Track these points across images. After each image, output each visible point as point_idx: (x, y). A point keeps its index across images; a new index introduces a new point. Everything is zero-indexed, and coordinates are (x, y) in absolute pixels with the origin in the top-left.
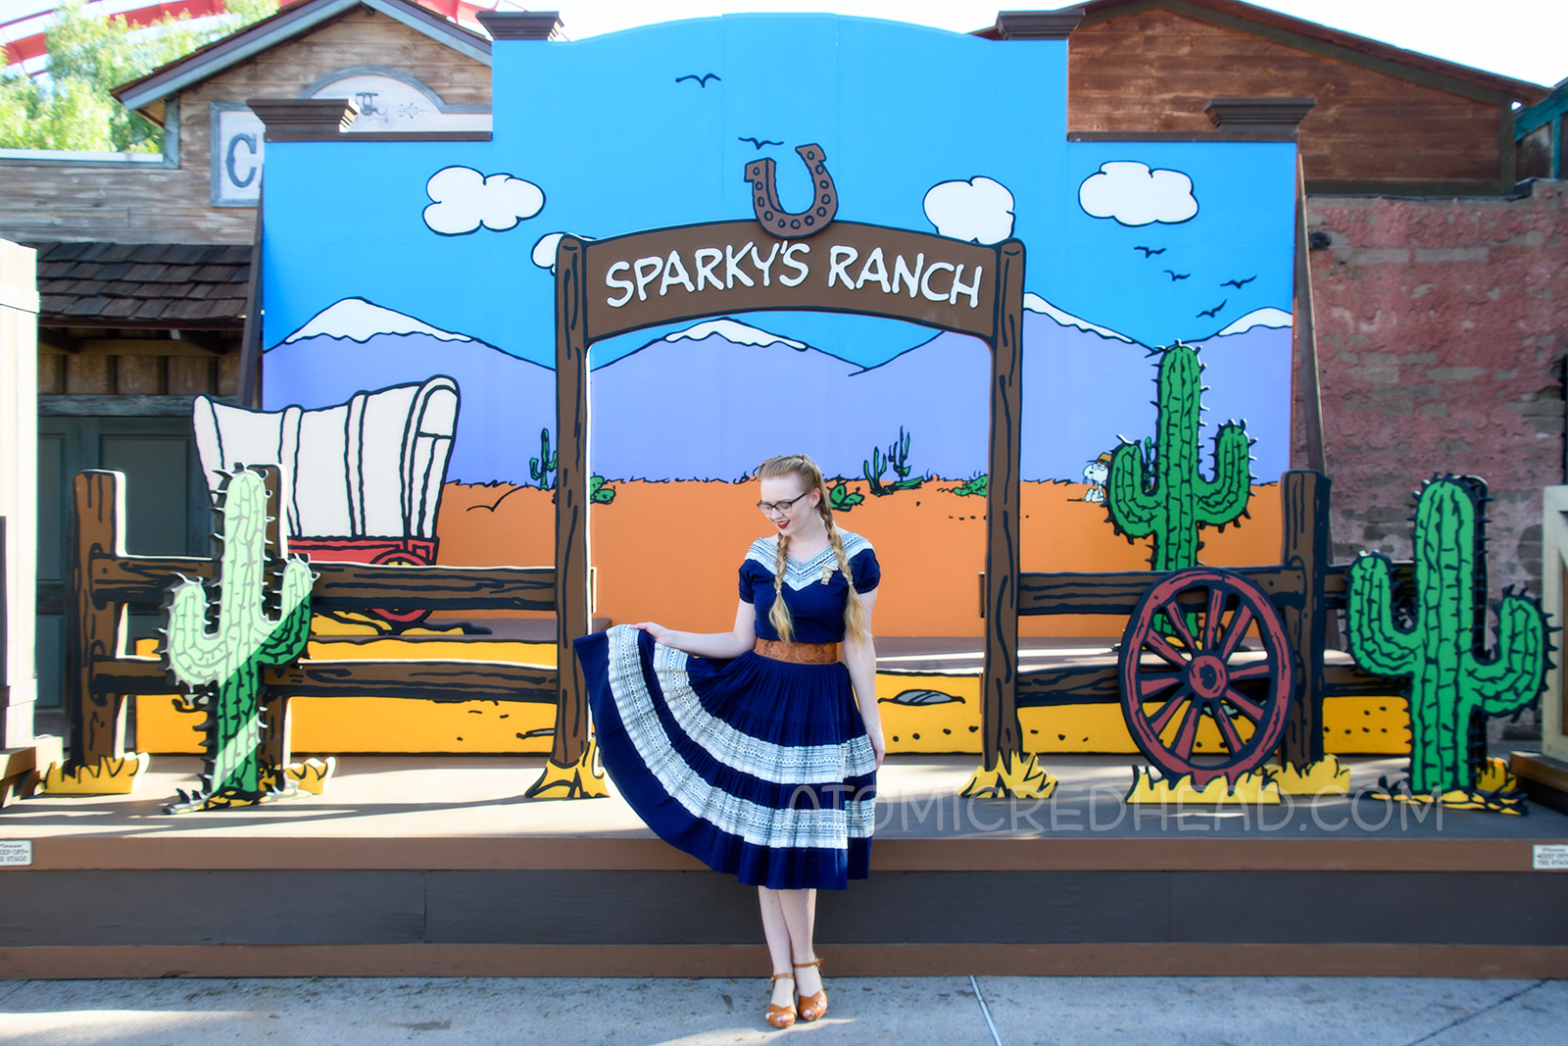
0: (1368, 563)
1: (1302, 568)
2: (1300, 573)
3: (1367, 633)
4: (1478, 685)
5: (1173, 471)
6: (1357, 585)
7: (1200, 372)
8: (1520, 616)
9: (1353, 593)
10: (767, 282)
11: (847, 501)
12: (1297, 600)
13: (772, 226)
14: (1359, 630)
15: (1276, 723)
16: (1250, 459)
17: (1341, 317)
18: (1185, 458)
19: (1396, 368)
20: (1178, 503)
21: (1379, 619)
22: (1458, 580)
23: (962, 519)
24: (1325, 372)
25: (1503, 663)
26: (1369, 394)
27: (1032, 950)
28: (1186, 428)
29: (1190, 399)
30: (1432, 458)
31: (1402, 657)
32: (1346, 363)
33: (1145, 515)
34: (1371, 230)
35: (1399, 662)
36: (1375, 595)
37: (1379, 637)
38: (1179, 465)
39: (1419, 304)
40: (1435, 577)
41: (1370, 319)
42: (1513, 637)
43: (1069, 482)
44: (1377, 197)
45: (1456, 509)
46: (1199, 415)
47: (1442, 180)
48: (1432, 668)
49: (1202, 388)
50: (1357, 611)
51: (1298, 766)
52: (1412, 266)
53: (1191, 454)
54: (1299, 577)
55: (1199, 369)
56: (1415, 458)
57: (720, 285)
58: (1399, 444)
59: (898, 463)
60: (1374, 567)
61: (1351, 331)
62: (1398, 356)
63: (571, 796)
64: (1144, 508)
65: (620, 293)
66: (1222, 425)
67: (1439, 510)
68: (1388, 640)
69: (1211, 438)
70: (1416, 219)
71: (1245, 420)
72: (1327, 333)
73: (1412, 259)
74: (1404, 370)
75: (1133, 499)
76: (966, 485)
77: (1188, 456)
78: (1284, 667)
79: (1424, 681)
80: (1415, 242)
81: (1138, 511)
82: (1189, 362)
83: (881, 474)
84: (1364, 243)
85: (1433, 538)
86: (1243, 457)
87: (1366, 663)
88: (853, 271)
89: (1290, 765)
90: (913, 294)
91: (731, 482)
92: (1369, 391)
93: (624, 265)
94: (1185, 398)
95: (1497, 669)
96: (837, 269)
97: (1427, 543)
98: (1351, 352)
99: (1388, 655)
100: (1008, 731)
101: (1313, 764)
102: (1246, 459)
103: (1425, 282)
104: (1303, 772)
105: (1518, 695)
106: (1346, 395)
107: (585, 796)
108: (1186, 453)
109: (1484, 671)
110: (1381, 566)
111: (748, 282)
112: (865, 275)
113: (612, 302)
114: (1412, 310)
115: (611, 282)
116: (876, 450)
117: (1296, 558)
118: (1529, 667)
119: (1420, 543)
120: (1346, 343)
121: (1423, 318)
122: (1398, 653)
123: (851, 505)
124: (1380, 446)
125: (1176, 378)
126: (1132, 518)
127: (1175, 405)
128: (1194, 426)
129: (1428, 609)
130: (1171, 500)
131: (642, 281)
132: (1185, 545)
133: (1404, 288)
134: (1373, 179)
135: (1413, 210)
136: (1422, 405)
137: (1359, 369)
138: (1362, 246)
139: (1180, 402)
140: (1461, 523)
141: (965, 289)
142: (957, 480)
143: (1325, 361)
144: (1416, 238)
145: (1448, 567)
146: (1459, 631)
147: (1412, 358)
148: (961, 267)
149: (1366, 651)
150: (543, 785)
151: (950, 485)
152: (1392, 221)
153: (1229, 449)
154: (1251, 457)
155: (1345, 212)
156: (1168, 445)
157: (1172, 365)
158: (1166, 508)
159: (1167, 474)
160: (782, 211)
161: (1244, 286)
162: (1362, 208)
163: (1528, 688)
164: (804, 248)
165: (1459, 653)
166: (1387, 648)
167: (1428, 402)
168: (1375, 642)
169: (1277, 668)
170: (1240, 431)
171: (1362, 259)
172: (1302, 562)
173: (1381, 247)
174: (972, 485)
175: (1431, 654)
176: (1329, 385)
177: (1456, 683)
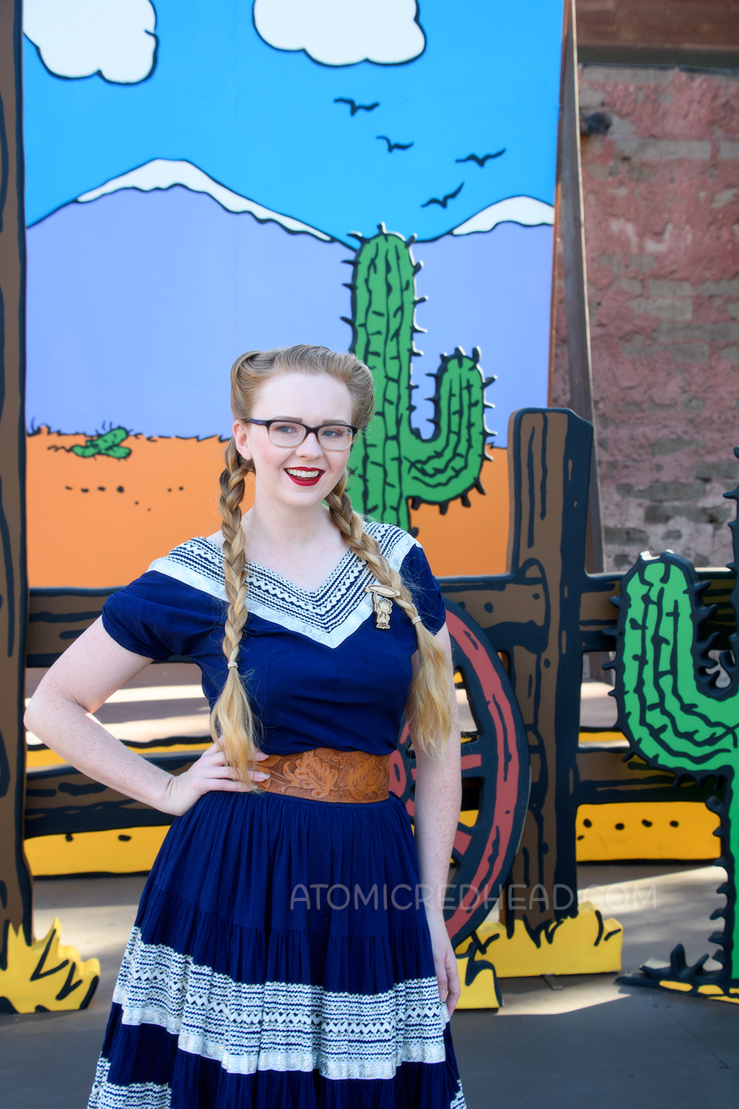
0: (654, 573)
1: (542, 581)
2: (538, 589)
3: (652, 696)
6: (635, 611)
7: (414, 273)
9: (628, 625)
12: (533, 637)
14: (639, 689)
15: (492, 859)
16: (485, 407)
17: (622, 232)
18: (391, 403)
19: (689, 301)
20: (380, 470)
21: (673, 671)
23: (85, 491)
24: (599, 304)
26: (654, 335)
28: (393, 358)
29: (399, 314)
30: (731, 419)
31: (712, 740)
32: (626, 293)
34: (664, 115)
35: (707, 749)
36: (666, 631)
37: (672, 704)
38: (382, 414)
39: (720, 216)
41: (658, 235)
44: (673, 68)
46: (412, 339)
49: (417, 298)
50: (635, 657)
51: (534, 927)
52: (714, 163)
53: (399, 397)
54: (536, 596)
55: (412, 270)
56: (710, 418)
58: (690, 400)
60: (665, 579)
61: (634, 249)
62: (693, 285)
66: (446, 355)
68: (688, 709)
69: (429, 375)
70: (722, 100)
71: (479, 349)
72: (604, 253)
73: (714, 155)
74: (700, 304)
76: (92, 442)
77: (394, 399)
78: (508, 757)
80: (719, 132)
82: (398, 258)
84: (654, 132)
86: (476, 404)
87: (649, 747)
89: (519, 925)
92: (655, 330)
94: (392, 313)
98: (633, 278)
99: (689, 736)
101: (560, 923)
102: (480, 406)
103: (730, 186)
104: (543, 935)
106: (626, 335)
108: (392, 395)
110: (678, 579)
114: (711, 224)
117: (532, 562)
120: (627, 266)
121: (725, 235)
122: (704, 733)
124: (668, 402)
125: (377, 282)
127: (376, 323)
128: (405, 355)
133: (702, 195)
134: (668, 46)
135: (718, 88)
136: (723, 349)
137: (643, 302)
138: (651, 136)
139: (384, 319)
142: (77, 434)
143: (601, 290)
144: (720, 127)
147: (710, 288)
149: (650, 727)
151: (67, 442)
152: (691, 102)
153: (456, 391)
154: (486, 403)
155: (632, 89)
157: (373, 263)
158: (363, 477)
162: (652, 84)
166: (686, 723)
167: (729, 345)
168: (665, 712)
169: (496, 758)
170: (471, 364)
171: (651, 154)
172: (541, 569)
173: (675, 138)
174: (100, 442)
176: (604, 321)
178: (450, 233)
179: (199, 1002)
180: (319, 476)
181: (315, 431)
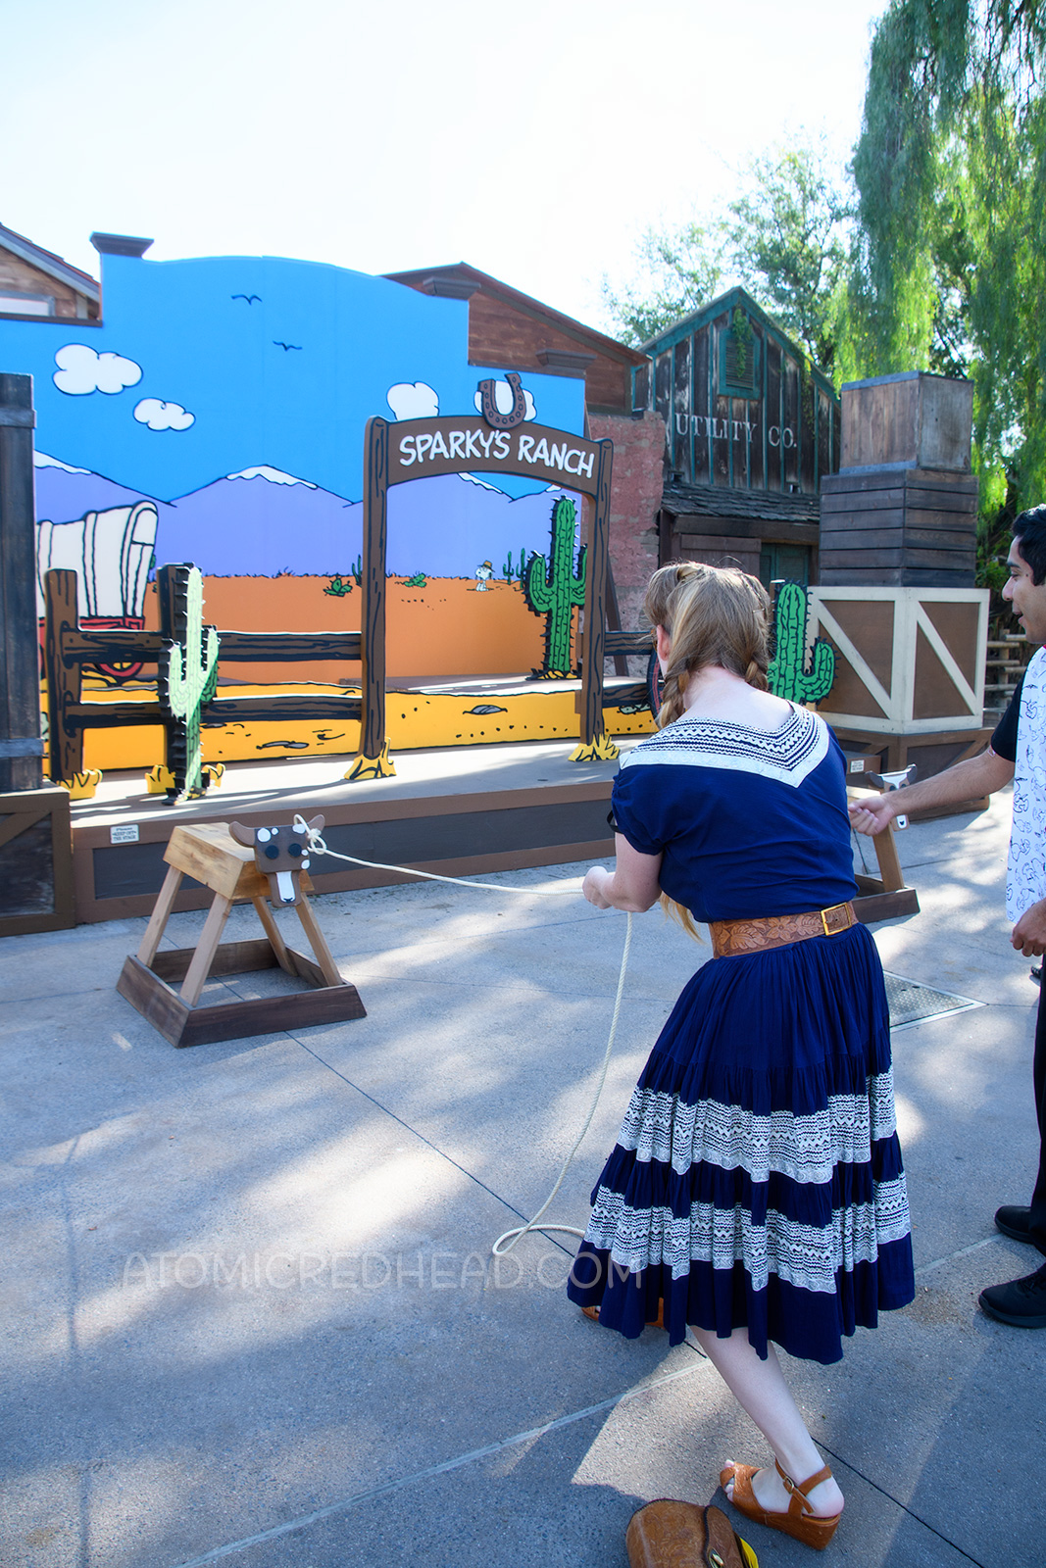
4: (804, 687)
5: (561, 572)
8: (825, 651)
10: (487, 455)
11: (343, 590)
13: (492, 421)
18: (567, 565)
20: (563, 591)
22: (797, 634)
23: (409, 601)
25: (816, 675)
28: (567, 547)
33: (547, 599)
38: (563, 570)
40: (786, 632)
42: (821, 663)
43: (468, 578)
45: (797, 598)
48: (782, 679)
57: (463, 456)
63: (376, 777)
64: (546, 595)
65: (408, 456)
67: (789, 598)
75: (541, 590)
76: (412, 580)
79: (778, 686)
81: (543, 596)
85: (786, 613)
88: (531, 451)
90: (560, 468)
91: (271, 577)
93: (410, 439)
95: (813, 679)
96: (523, 450)
97: (782, 615)
100: (597, 722)
105: (822, 692)
107: (384, 776)
108: (567, 562)
109: (807, 680)
111: (478, 455)
112: (537, 454)
113: (403, 461)
115: (403, 449)
118: (827, 677)
119: (779, 615)
123: (344, 593)
126: (540, 601)
127: (563, 534)
129: (782, 649)
130: (559, 590)
131: (421, 450)
132: (565, 616)
140: (799, 605)
141: (585, 467)
142: (406, 576)
145: (792, 627)
146: (796, 660)
148: (584, 453)
150: (360, 771)
151: (402, 580)
156: (559, 558)
157: (562, 510)
158: (556, 595)
159: (557, 575)
160: (498, 412)
163: (826, 687)
164: (507, 436)
165: (795, 672)
174: (415, 580)
175: (782, 673)
177: (793, 686)
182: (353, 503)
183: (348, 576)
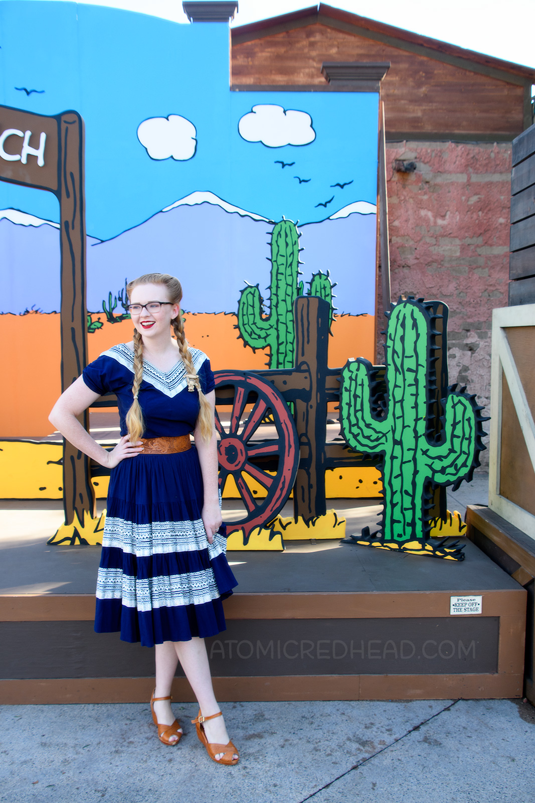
0: (354, 367)
1: (308, 371)
2: (307, 374)
3: (354, 421)
4: (430, 461)
5: (281, 304)
6: (346, 384)
7: (298, 238)
8: (459, 408)
9: (344, 390)
11: (93, 326)
12: (304, 395)
14: (348, 418)
15: (282, 489)
16: (332, 296)
17: (426, 215)
18: (289, 296)
19: (459, 247)
20: (285, 325)
21: (362, 410)
22: (416, 380)
24: (416, 249)
25: (447, 445)
26: (442, 263)
27: (43, 683)
28: (289, 275)
29: (292, 255)
30: (479, 302)
31: (377, 439)
32: (428, 243)
33: (263, 334)
34: (444, 162)
35: (375, 443)
36: (359, 393)
37: (362, 424)
38: (285, 301)
39: (472, 208)
40: (400, 377)
41: (443, 217)
42: (454, 425)
44: (448, 141)
45: (415, 325)
46: (298, 267)
47: (488, 132)
48: (398, 448)
49: (300, 249)
50: (347, 404)
51: (306, 520)
52: (469, 184)
53: (293, 293)
54: (306, 378)
55: (297, 236)
56: (469, 301)
58: (460, 293)
59: (124, 302)
60: (358, 370)
61: (432, 224)
62: (460, 239)
64: (262, 329)
66: (314, 273)
67: (403, 325)
68: (368, 426)
69: (307, 283)
70: (472, 156)
71: (329, 270)
72: (417, 225)
73: (468, 180)
74: (463, 248)
75: (254, 323)
77: (291, 294)
78: (290, 446)
79: (393, 458)
80: (471, 170)
81: (257, 331)
82: (291, 231)
83: (113, 309)
84: (440, 170)
85: (399, 348)
86: (328, 295)
87: (353, 443)
89: (300, 518)
91: (18, 315)
92: (442, 261)
94: (288, 256)
95: (443, 450)
97: (394, 352)
98: (432, 237)
99: (368, 438)
100: (81, 495)
101: (318, 518)
102: (330, 296)
103: (476, 194)
104: (310, 522)
105: (458, 471)
106: (428, 263)
108: (289, 292)
109: (434, 451)
110: (363, 368)
114: (468, 211)
116: (110, 293)
117: (303, 363)
118: (465, 449)
119: (390, 351)
120: (428, 231)
121: (475, 216)
122: (374, 436)
123: (95, 329)
124: (449, 294)
125: (282, 242)
126: (254, 336)
127: (281, 260)
128: (295, 274)
129: (395, 402)
130: (279, 324)
132: (289, 354)
133: (463, 198)
134: (447, 132)
135: (470, 150)
136: (475, 269)
137: (436, 247)
138: (439, 172)
139: (285, 258)
140: (418, 336)
141: (33, 151)
143: (416, 242)
144: (471, 167)
145: (409, 370)
146: (417, 420)
147: (468, 241)
148: (28, 134)
149: (353, 434)
152: (457, 156)
153: (319, 289)
154: (332, 295)
155: (429, 151)
156: (277, 287)
157: (279, 233)
158: (277, 329)
159: (277, 306)
161: (345, 187)
162: (439, 149)
163: (464, 465)
165: (417, 437)
166: (368, 432)
167: (477, 267)
168: (359, 428)
169: (285, 447)
170: (326, 277)
171: (439, 180)
172: (308, 366)
173: (450, 172)
175: (398, 437)
176: (418, 257)
177: (414, 459)
178: (328, 218)
179: (128, 534)
180: (153, 324)
181: (145, 306)
182: (102, 241)
183: (98, 313)
